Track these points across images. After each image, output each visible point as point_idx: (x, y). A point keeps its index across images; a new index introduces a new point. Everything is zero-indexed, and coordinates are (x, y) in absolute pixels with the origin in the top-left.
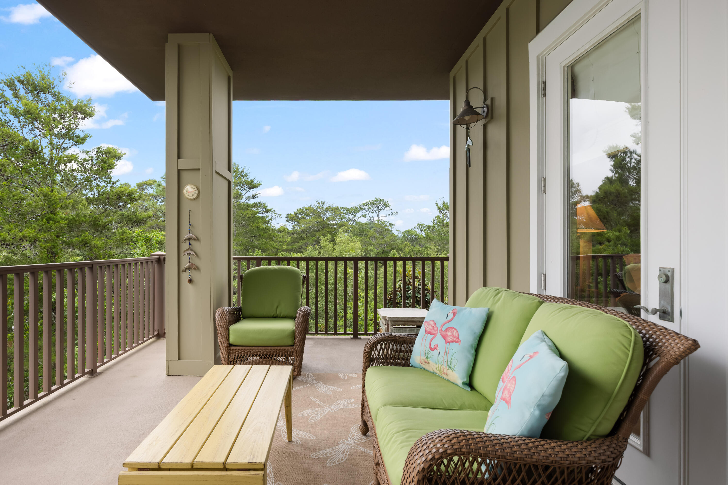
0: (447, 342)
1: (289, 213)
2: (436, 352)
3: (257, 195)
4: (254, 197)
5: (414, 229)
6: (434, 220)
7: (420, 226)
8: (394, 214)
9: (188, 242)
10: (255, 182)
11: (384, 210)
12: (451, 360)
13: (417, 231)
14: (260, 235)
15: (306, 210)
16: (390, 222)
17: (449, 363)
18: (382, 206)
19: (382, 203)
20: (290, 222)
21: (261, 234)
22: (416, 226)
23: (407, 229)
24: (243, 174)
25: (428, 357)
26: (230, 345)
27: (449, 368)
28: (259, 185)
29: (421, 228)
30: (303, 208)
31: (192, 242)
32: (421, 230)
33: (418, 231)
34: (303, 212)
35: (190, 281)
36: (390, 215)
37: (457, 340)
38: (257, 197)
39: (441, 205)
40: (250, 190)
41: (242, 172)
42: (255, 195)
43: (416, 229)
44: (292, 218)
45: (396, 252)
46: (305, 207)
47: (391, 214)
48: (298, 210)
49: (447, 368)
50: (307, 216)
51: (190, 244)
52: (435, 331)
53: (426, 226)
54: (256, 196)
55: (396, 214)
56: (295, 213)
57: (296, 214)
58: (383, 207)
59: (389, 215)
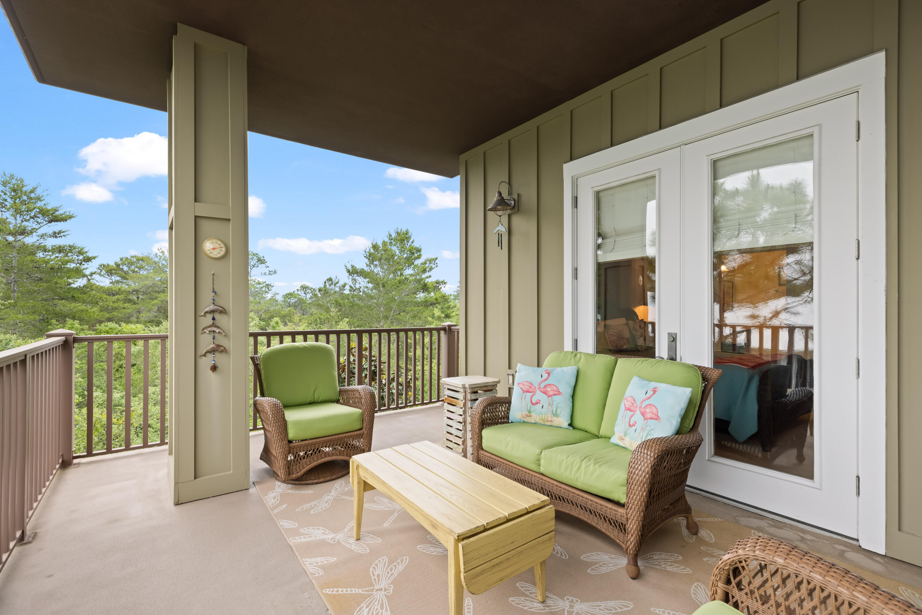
0: (549, 396)
1: (105, 263)
2: (539, 406)
3: (63, 232)
4: (55, 235)
5: (296, 292)
6: (325, 283)
7: (304, 288)
8: (271, 273)
9: (210, 317)
10: (61, 212)
11: (258, 266)
12: (557, 409)
13: (300, 294)
14: (73, 297)
15: (138, 260)
16: (267, 283)
17: (554, 412)
18: (255, 262)
19: (255, 258)
20: (107, 276)
21: (75, 295)
22: (299, 289)
23: (288, 292)
24: (33, 195)
25: (530, 411)
26: (290, 442)
27: (554, 416)
28: (71, 217)
29: (306, 291)
30: (132, 257)
31: (217, 316)
32: (305, 293)
33: (302, 295)
34: (132, 263)
35: (214, 368)
36: (267, 274)
37: (559, 393)
38: (64, 236)
39: (350, 268)
40: (49, 224)
41: (32, 192)
42: (60, 232)
43: (299, 292)
44: (111, 270)
45: (279, 321)
46: (136, 257)
47: (268, 272)
48: (121, 259)
49: (553, 416)
50: (140, 269)
51: (214, 319)
52: (534, 389)
53: (312, 288)
54: (62, 234)
55: (275, 272)
56: (116, 263)
57: (118, 265)
58: (257, 263)
59: (265, 274)
